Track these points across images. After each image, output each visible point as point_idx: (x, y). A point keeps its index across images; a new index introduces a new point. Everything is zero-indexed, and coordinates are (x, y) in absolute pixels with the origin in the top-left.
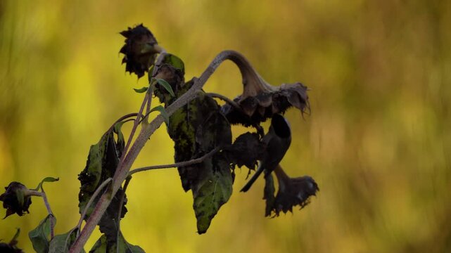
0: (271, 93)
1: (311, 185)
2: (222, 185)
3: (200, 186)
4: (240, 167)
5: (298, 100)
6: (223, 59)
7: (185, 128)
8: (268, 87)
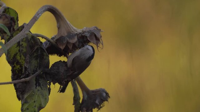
0: (77, 34)
1: (104, 95)
2: (41, 96)
3: (26, 96)
4: (54, 84)
5: (94, 38)
6: (44, 11)
7: (18, 57)
8: (74, 30)
